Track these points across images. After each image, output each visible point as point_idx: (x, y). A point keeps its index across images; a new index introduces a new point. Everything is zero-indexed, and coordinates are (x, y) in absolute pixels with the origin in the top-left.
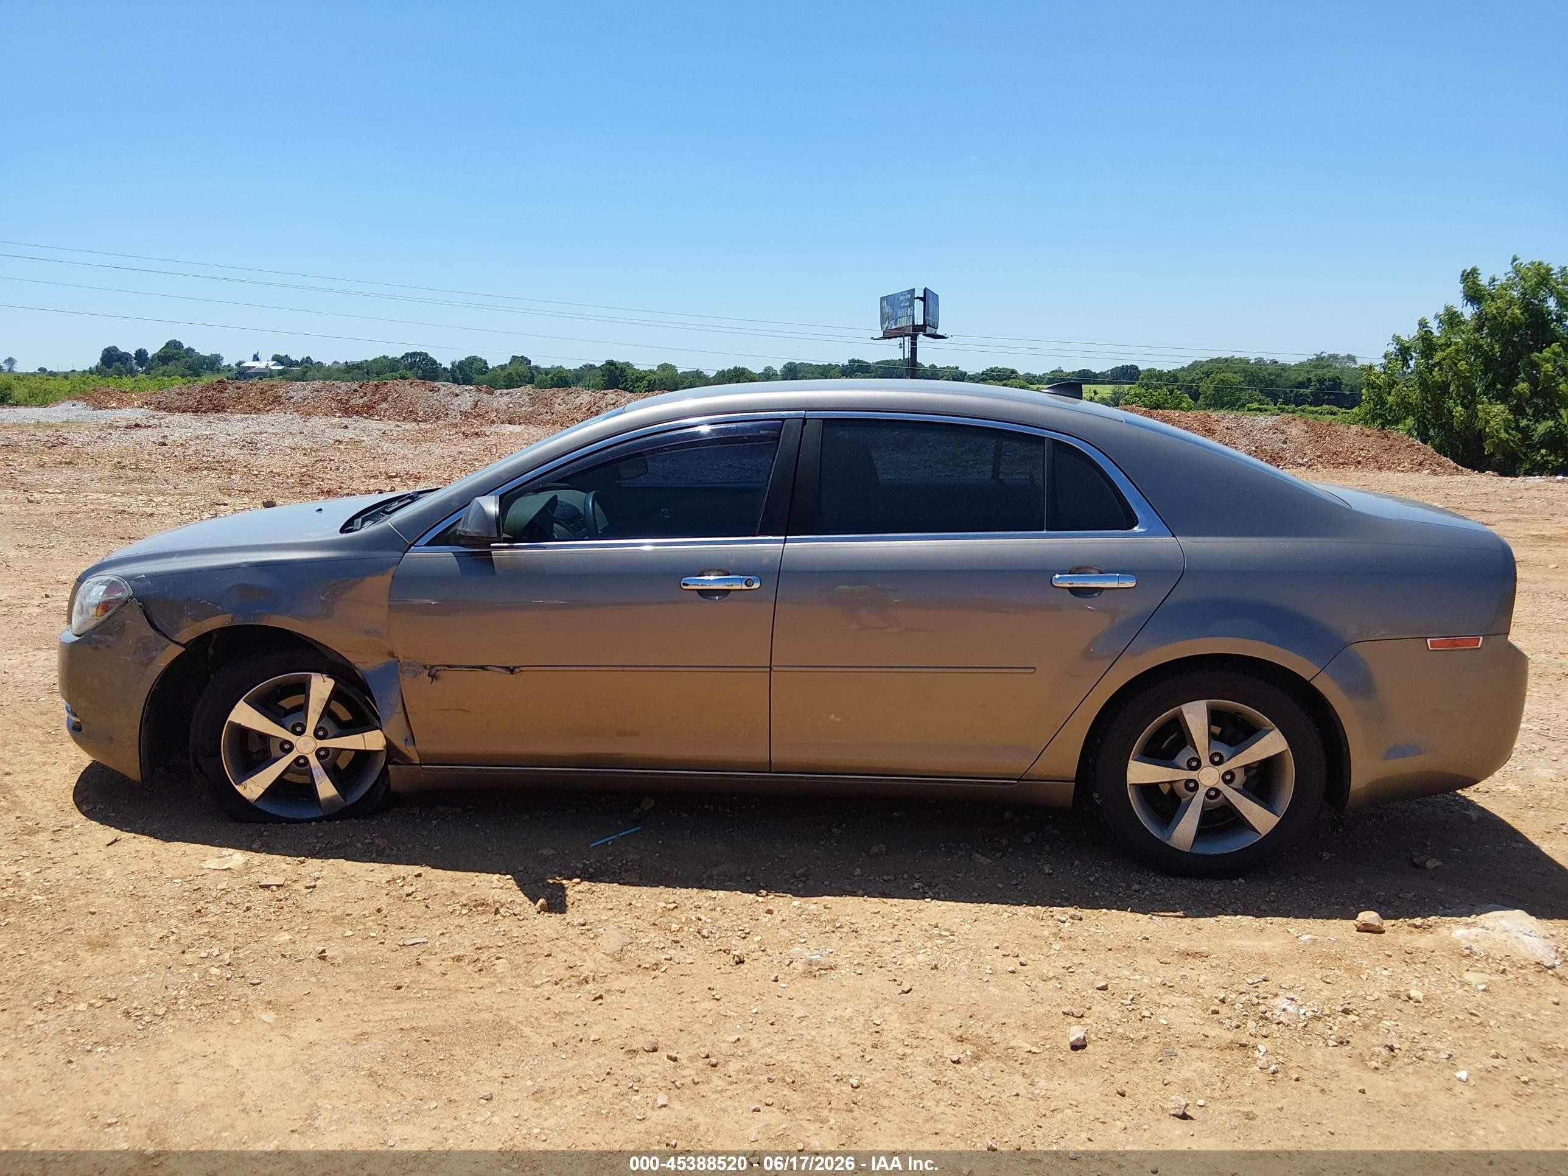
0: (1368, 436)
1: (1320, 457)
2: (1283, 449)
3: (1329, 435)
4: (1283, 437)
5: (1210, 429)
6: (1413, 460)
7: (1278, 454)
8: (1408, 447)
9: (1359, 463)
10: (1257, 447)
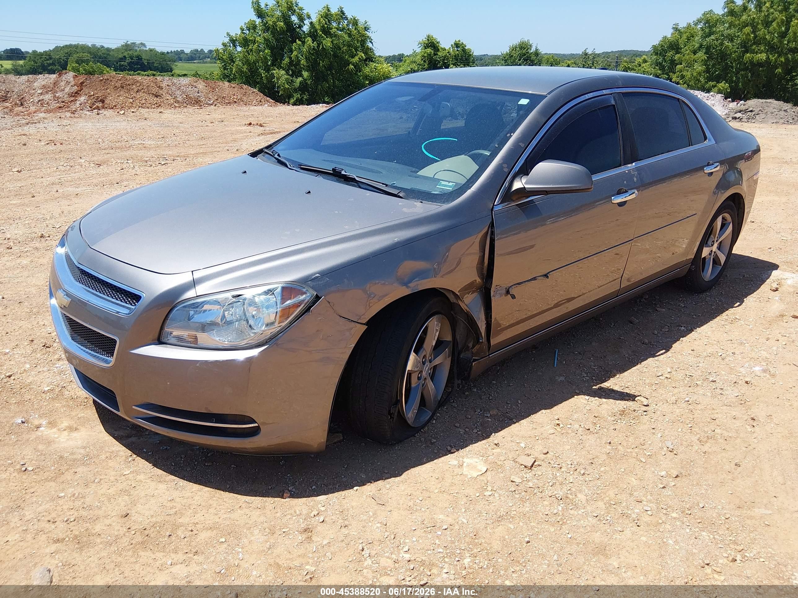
0: (234, 88)
1: (217, 100)
2: (199, 96)
3: (217, 88)
4: (197, 90)
5: (159, 86)
6: (257, 100)
7: (198, 99)
8: (253, 93)
9: (235, 102)
10: (186, 96)
